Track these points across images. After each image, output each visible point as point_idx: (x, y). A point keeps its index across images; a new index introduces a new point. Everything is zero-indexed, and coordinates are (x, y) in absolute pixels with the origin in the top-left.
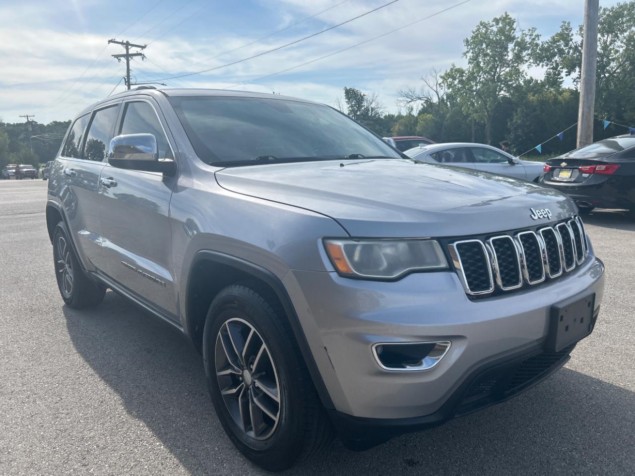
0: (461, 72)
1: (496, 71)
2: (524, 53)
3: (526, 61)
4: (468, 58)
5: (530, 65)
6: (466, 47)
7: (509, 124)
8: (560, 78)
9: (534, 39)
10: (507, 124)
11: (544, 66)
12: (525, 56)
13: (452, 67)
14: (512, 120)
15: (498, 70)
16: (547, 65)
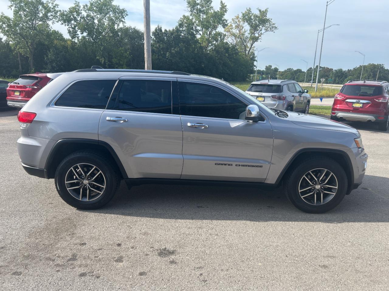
0: (9, 19)
1: (33, 22)
2: (49, 14)
3: (51, 19)
4: (13, 10)
5: (53, 22)
6: (10, 2)
7: (46, 59)
8: (77, 35)
9: (54, 7)
10: (44, 58)
11: (66, 26)
12: (50, 16)
13: (2, 15)
14: (47, 56)
15: (34, 22)
16: (68, 25)
